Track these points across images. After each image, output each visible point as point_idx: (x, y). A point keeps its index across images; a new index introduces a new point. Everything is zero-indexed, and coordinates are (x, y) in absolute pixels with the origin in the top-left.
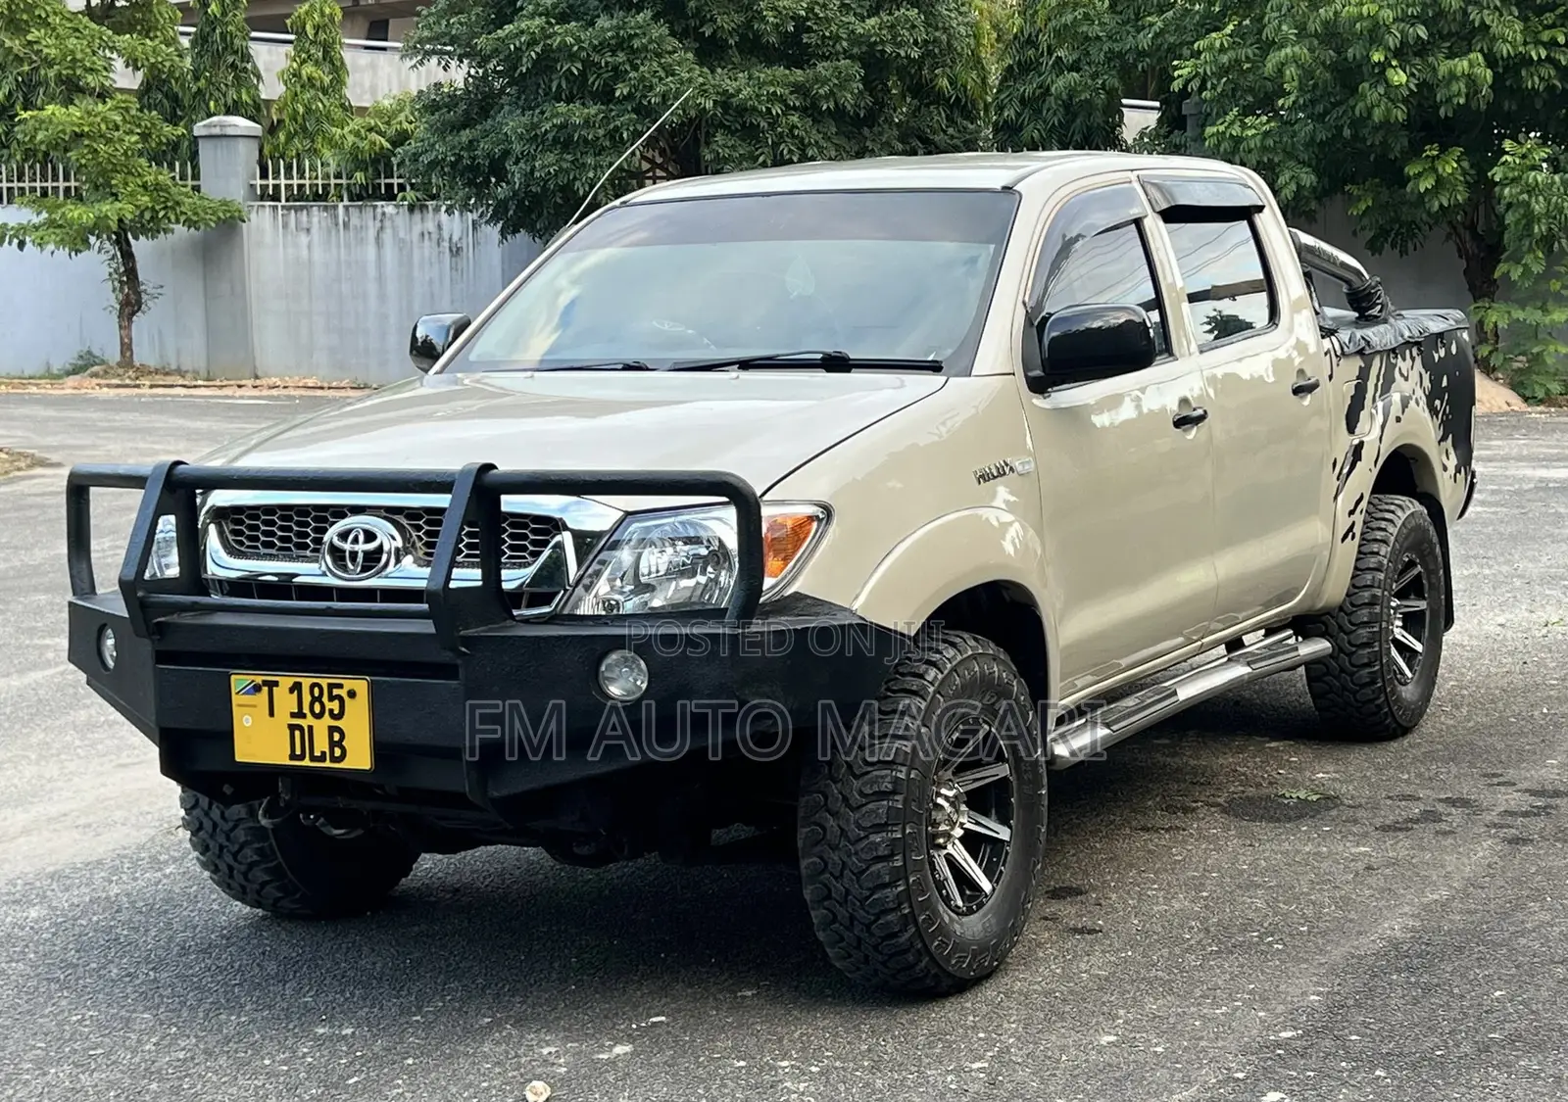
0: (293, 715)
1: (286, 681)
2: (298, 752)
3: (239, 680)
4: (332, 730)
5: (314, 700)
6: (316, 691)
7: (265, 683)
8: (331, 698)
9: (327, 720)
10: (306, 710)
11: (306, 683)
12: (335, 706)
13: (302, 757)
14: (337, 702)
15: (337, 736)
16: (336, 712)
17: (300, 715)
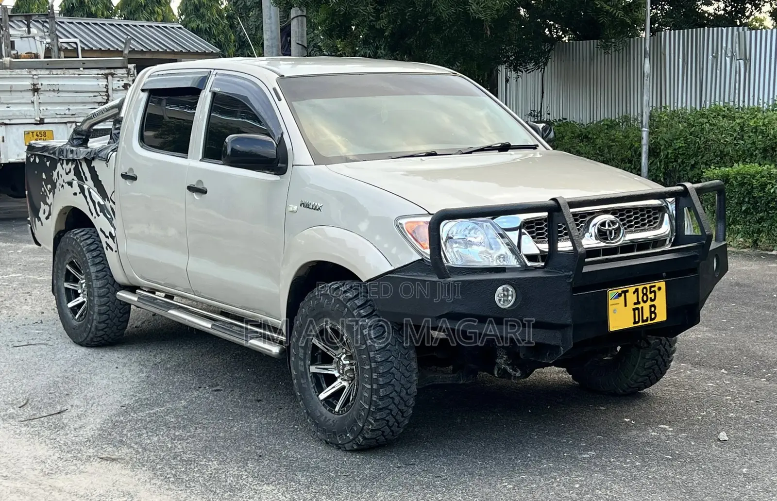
0: (635, 304)
1: (632, 289)
2: (637, 320)
3: (612, 293)
4: (651, 306)
5: (644, 294)
6: (645, 291)
7: (623, 292)
8: (651, 293)
9: (649, 303)
10: (640, 300)
11: (640, 288)
12: (652, 296)
13: (638, 322)
14: (653, 294)
15: (653, 309)
16: (653, 298)
17: (638, 303)
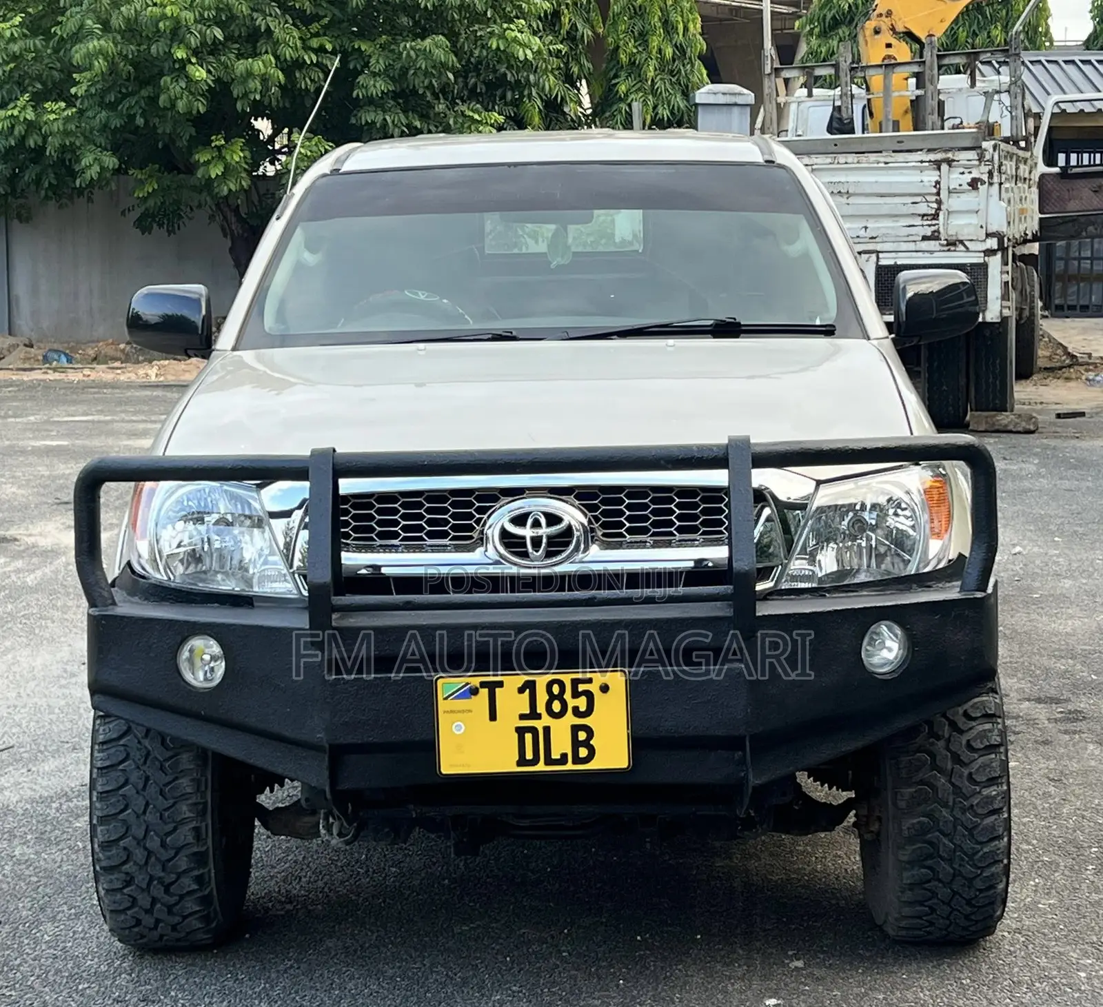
0: (523, 717)
1: (513, 681)
2: (529, 756)
3: (447, 684)
4: (575, 729)
5: (552, 697)
6: (556, 690)
7: (483, 685)
8: (576, 694)
9: (570, 719)
10: (541, 708)
11: (542, 681)
12: (582, 703)
13: (535, 761)
14: (583, 699)
15: (582, 736)
16: (583, 708)
17: (534, 715)
